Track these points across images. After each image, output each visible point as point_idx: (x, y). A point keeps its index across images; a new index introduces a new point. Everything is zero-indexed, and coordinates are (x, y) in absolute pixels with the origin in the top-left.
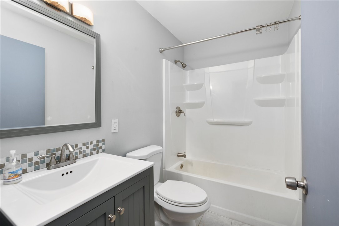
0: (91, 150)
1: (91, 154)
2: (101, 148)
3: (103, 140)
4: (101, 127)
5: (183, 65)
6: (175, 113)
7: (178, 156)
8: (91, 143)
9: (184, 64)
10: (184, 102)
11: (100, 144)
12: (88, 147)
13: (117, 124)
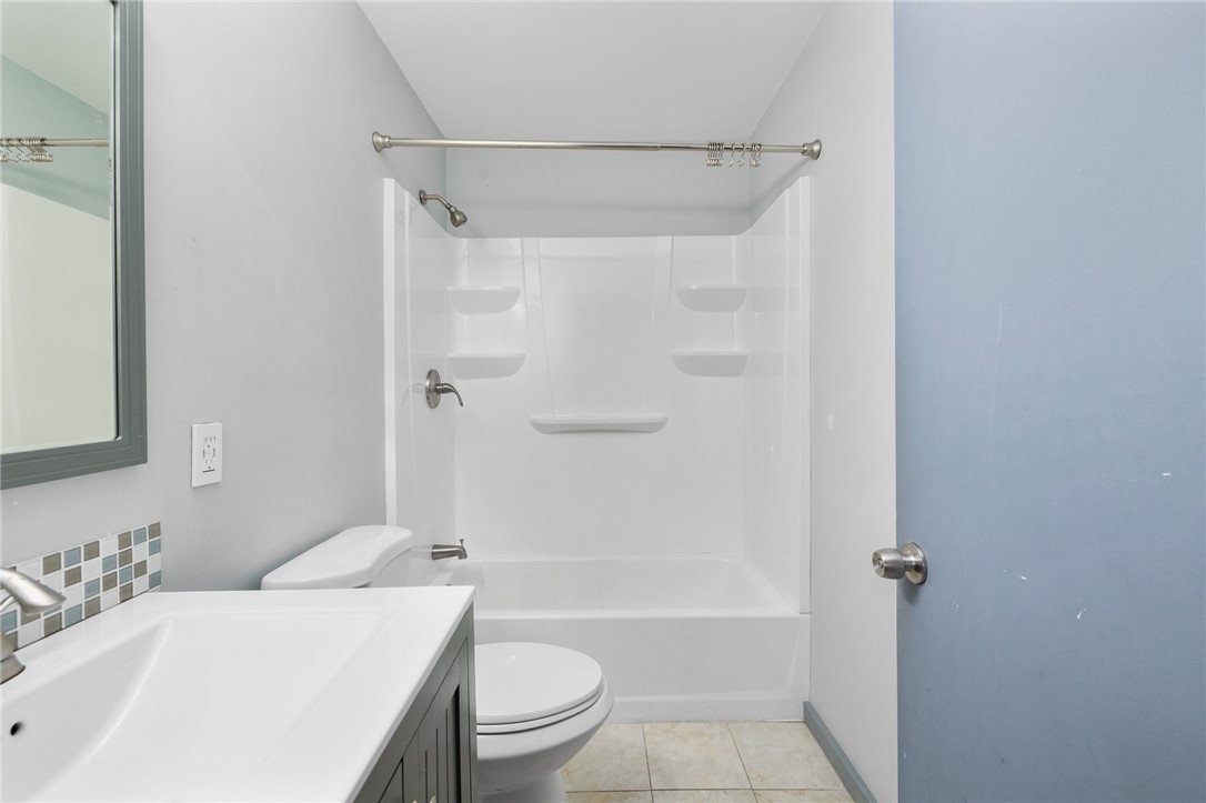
0: (92, 588)
1: (93, 609)
2: (141, 569)
3: (155, 530)
4: (145, 461)
5: (452, 214)
6: (423, 396)
7: (435, 556)
8: (92, 551)
9: (456, 211)
10: (450, 355)
11: (140, 552)
12: (74, 577)
13: (218, 445)
